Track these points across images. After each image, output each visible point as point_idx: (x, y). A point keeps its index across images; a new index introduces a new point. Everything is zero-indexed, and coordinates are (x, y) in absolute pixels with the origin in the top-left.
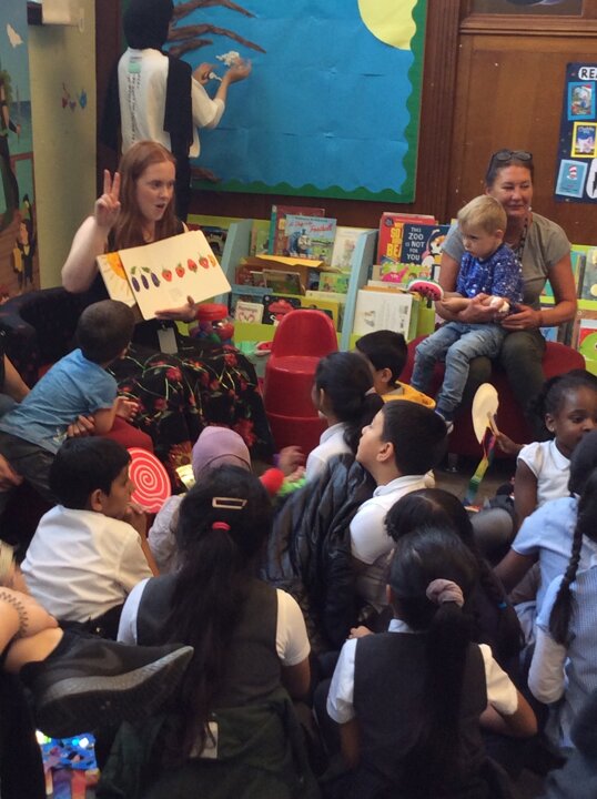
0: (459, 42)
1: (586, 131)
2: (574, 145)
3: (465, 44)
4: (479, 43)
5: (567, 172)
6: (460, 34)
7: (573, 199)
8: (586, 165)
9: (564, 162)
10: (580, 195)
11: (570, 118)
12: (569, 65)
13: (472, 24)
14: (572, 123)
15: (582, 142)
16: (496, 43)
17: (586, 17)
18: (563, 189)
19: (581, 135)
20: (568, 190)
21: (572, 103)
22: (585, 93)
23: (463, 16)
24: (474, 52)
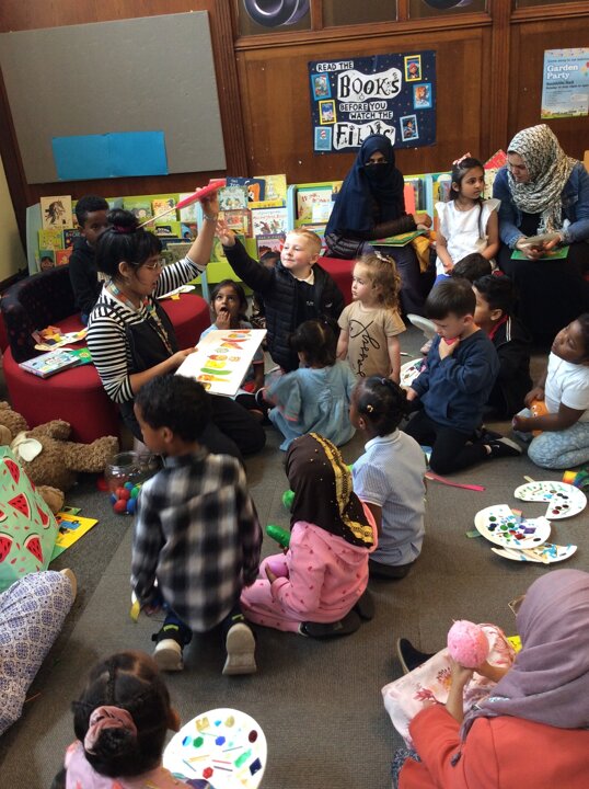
0: (236, 57)
1: (327, 106)
2: (321, 117)
3: (241, 58)
4: (249, 56)
5: (320, 135)
6: (235, 52)
7: (325, 152)
8: (330, 128)
9: (317, 128)
10: (330, 149)
11: (316, 99)
12: (309, 64)
13: (241, 44)
14: (317, 102)
15: (325, 114)
16: (260, 55)
17: (315, 29)
18: (319, 146)
19: (324, 109)
20: (321, 146)
21: (316, 89)
22: (323, 81)
23: (235, 38)
24: (247, 63)
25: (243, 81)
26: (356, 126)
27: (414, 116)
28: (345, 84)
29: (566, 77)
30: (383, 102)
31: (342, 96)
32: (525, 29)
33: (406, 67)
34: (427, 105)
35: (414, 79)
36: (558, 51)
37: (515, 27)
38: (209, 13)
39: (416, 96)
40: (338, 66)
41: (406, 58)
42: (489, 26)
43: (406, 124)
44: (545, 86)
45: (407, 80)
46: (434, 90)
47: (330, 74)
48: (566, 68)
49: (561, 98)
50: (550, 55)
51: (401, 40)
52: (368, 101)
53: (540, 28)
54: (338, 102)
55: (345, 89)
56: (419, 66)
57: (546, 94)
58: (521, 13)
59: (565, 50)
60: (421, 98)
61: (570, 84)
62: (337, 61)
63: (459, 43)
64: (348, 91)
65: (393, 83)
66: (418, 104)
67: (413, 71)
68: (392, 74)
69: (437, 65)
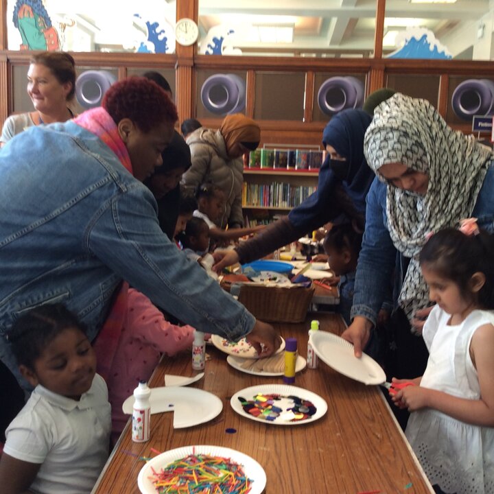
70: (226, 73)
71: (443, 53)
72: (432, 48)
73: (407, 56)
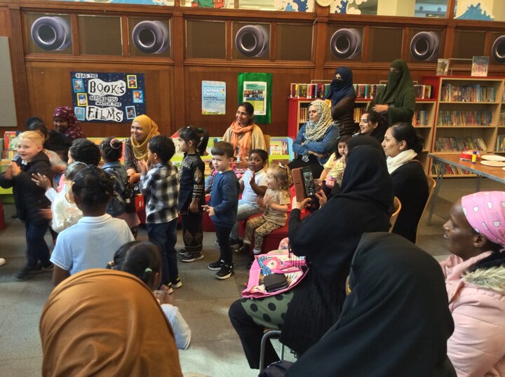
0: (25, 64)
1: (82, 96)
2: (78, 102)
3: (29, 65)
4: (34, 64)
6: (25, 61)
7: (82, 121)
8: (84, 108)
9: (75, 108)
10: (84, 120)
11: (75, 92)
12: (71, 73)
13: (29, 57)
14: (76, 94)
15: (81, 100)
17: (75, 55)
19: (80, 98)
21: (75, 87)
22: (80, 83)
23: (25, 54)
24: (32, 68)
25: (30, 78)
26: (100, 109)
27: (133, 106)
28: (93, 85)
29: (213, 95)
30: (116, 98)
31: (91, 91)
32: (191, 69)
33: (128, 80)
34: (141, 101)
35: (132, 87)
36: (209, 82)
37: (186, 67)
38: (9, 39)
39: (134, 96)
40: (88, 76)
41: (128, 76)
42: (173, 65)
43: (129, 110)
44: (203, 98)
45: (129, 87)
46: (144, 93)
47: (84, 79)
48: (213, 90)
49: (212, 105)
50: (205, 83)
51: (125, 66)
52: (107, 96)
53: (199, 69)
54: (89, 95)
55: (93, 89)
56: (136, 80)
57: (204, 102)
58: (189, 61)
59: (212, 82)
60: (137, 97)
61: (215, 98)
62: (88, 73)
63: (157, 72)
64: (95, 89)
65: (121, 88)
66: (136, 101)
67: (132, 83)
68: (120, 83)
69: (146, 82)
70: (348, 28)
71: (489, 16)
72: (483, 13)
73: (467, 18)
